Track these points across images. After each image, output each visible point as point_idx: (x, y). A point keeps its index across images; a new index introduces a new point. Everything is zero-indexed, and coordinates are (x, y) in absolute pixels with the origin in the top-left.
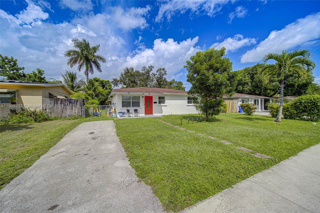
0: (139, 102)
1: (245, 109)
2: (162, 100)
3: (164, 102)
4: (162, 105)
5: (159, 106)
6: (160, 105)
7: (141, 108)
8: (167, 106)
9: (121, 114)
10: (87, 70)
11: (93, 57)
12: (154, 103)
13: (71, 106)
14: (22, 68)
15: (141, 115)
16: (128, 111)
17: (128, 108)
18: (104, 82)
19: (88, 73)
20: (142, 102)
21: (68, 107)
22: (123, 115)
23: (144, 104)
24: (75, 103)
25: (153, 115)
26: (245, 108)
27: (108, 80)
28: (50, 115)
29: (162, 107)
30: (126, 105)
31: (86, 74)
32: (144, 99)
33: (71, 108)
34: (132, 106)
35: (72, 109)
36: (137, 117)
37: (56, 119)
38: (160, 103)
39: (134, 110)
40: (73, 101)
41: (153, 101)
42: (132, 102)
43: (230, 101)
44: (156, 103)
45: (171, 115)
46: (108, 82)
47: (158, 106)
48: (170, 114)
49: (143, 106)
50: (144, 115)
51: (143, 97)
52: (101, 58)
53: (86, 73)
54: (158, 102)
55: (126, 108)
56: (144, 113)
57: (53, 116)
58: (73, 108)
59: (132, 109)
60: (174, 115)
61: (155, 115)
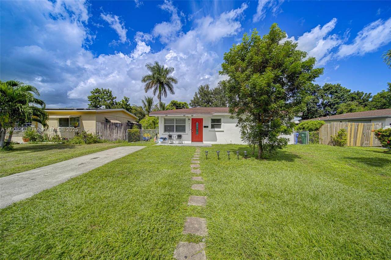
0: (185, 125)
1: (386, 140)
2: (216, 123)
3: (219, 126)
4: (216, 129)
5: (211, 131)
6: (213, 130)
7: (186, 133)
8: (223, 131)
9: (162, 140)
10: (160, 93)
11: (164, 79)
12: (205, 127)
13: (117, 130)
14: (115, 97)
15: (186, 142)
16: (170, 136)
17: (171, 133)
18: (181, 104)
19: (161, 96)
20: (188, 126)
21: (114, 130)
22: (165, 142)
23: (191, 128)
24: (120, 127)
25: (203, 143)
26: (387, 138)
27: (185, 102)
28: (101, 138)
29: (216, 133)
30: (169, 129)
31: (159, 98)
32: (190, 122)
33: (117, 131)
34: (176, 131)
35: (117, 133)
36: (181, 145)
37: (105, 141)
38: (213, 127)
39: (178, 135)
40: (118, 125)
41: (204, 125)
42: (176, 125)
43: (358, 123)
44: (207, 127)
45: (231, 144)
46: (186, 104)
47: (209, 131)
48: (229, 143)
49: (190, 130)
50: (190, 142)
51: (189, 119)
52: (173, 80)
53: (159, 96)
54: (210, 126)
55: (169, 133)
56: (191, 140)
57: (103, 139)
58: (119, 131)
59: (175, 134)
60: (235, 144)
61: (206, 143)
